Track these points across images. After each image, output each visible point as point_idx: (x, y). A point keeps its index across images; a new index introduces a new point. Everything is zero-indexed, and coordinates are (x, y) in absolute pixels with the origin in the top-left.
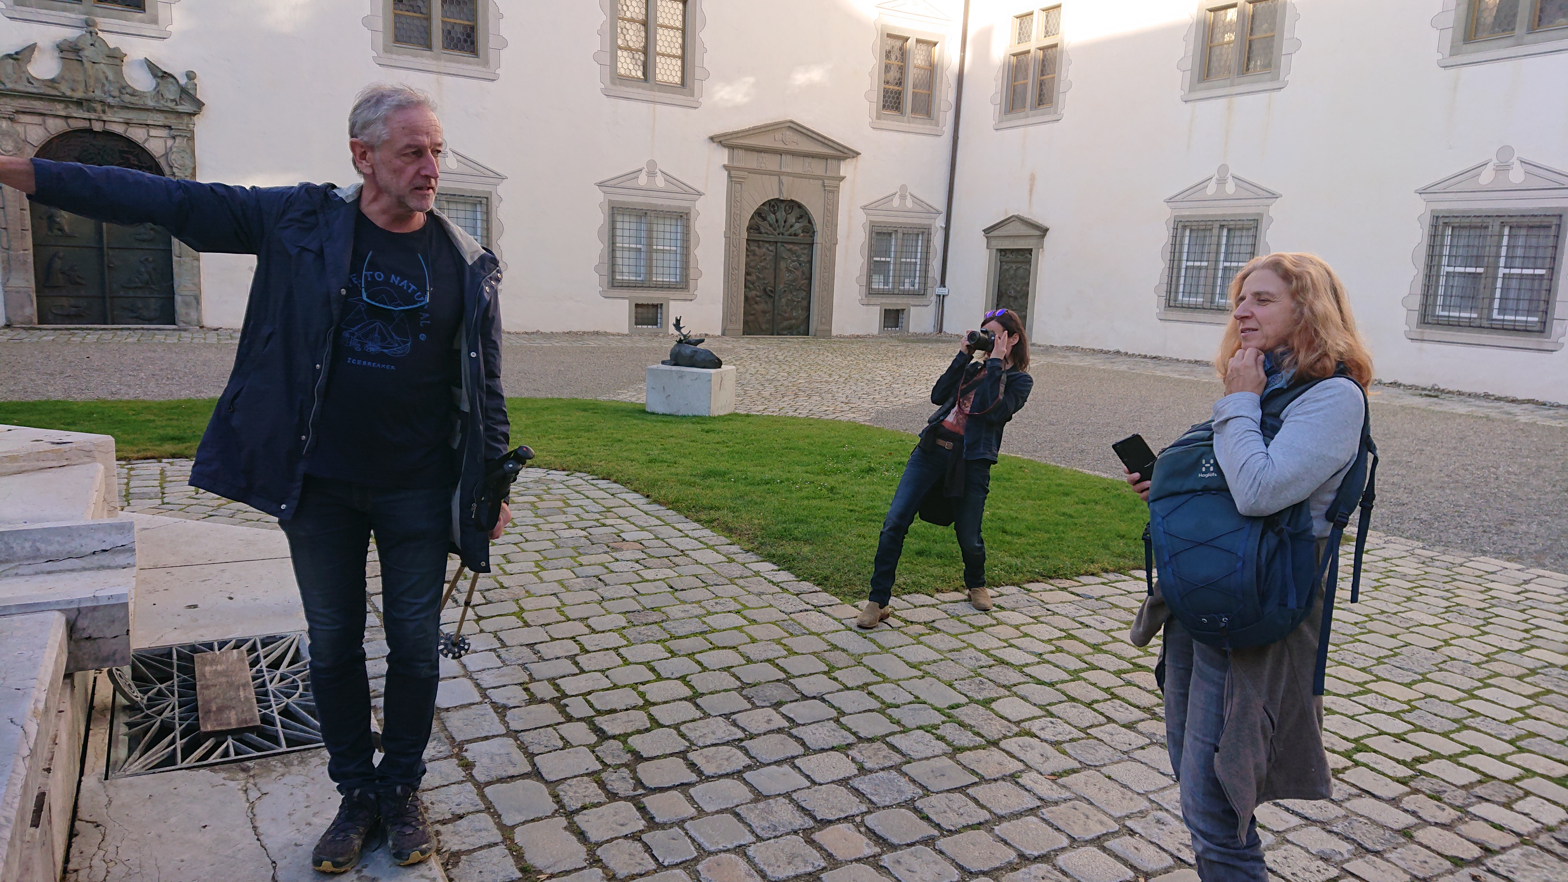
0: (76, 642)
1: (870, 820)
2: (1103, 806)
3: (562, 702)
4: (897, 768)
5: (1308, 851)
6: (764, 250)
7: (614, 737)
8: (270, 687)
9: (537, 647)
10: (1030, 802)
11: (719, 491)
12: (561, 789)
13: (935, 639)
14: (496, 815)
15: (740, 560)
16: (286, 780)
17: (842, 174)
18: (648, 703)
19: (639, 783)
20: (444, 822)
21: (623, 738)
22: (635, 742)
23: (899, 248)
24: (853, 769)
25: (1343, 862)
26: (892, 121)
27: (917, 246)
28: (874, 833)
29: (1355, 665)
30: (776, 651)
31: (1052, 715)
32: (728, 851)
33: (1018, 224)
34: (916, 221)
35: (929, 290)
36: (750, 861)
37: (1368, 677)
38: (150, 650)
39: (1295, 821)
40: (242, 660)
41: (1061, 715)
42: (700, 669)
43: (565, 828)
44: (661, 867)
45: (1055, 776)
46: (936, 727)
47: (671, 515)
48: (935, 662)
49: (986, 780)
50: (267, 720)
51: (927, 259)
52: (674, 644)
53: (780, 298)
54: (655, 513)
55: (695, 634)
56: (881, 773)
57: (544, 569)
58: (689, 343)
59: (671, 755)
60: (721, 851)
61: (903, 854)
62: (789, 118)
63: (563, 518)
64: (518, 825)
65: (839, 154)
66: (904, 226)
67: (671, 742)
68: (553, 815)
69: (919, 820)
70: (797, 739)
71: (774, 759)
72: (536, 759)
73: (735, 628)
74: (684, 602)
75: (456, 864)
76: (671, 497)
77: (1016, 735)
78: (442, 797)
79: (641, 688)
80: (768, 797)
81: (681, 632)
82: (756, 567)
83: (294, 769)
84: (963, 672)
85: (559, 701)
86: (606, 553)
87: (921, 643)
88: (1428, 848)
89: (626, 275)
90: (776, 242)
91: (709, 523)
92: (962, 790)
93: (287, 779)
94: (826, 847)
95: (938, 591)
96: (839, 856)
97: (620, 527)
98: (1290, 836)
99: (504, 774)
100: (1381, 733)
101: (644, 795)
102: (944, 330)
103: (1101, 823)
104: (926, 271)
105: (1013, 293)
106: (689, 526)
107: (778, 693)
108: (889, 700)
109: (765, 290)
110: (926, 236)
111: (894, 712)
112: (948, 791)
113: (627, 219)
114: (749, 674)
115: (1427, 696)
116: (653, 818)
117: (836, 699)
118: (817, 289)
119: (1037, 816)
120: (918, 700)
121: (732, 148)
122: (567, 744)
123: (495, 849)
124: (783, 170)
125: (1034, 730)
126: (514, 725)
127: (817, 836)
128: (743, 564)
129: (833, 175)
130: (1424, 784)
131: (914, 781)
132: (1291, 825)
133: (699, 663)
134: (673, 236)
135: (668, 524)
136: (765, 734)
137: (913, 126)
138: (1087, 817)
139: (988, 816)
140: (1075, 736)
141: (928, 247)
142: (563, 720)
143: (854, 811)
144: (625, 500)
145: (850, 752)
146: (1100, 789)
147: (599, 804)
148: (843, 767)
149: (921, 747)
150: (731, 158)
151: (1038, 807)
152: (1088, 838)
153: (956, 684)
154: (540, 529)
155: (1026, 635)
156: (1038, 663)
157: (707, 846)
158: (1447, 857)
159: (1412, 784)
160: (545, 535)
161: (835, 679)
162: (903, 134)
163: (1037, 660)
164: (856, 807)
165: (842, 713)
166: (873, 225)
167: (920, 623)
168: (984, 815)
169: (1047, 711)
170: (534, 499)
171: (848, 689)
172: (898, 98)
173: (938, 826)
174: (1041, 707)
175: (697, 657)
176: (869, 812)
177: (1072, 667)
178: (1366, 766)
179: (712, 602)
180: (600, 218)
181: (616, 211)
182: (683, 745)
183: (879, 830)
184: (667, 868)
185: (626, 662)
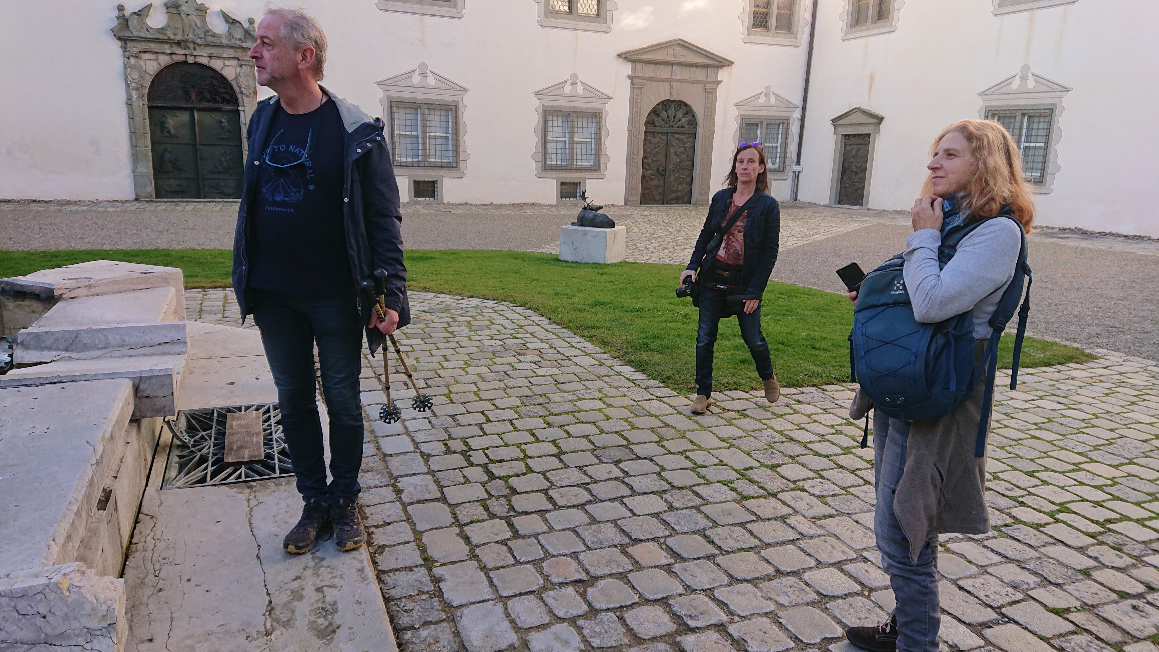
0: (139, 398)
1: (670, 541)
2: (848, 541)
3: (468, 453)
4: (697, 508)
5: (1002, 581)
6: (658, 139)
7: (499, 478)
8: (274, 436)
9: (457, 417)
10: (791, 535)
11: (601, 316)
12: (457, 510)
13: (744, 422)
14: (412, 524)
15: (608, 364)
16: (275, 494)
17: (719, 79)
18: (527, 457)
19: (512, 508)
20: (377, 527)
21: (506, 478)
22: (514, 482)
23: (764, 135)
24: (664, 507)
25: (1028, 590)
26: (760, 35)
27: (778, 134)
28: (672, 550)
29: (1075, 451)
30: (624, 426)
31: (822, 477)
32: (566, 555)
33: (859, 114)
34: (777, 114)
35: (787, 168)
36: (580, 562)
37: (1083, 459)
38: (200, 410)
39: (997, 559)
40: (258, 418)
41: (829, 478)
42: (567, 436)
43: (457, 535)
44: (517, 562)
45: (815, 519)
46: (732, 482)
47: (564, 332)
48: (740, 437)
49: (762, 520)
50: (270, 457)
51: (786, 143)
52: (550, 419)
53: (670, 176)
54: (554, 331)
55: (567, 413)
56: (685, 511)
57: (470, 366)
58: (591, 209)
59: (537, 491)
60: (560, 555)
61: (690, 565)
62: (679, 37)
63: (488, 332)
64: (426, 531)
65: (717, 63)
66: (767, 118)
67: (537, 482)
68: (451, 526)
69: (706, 543)
70: (627, 485)
71: (608, 497)
72: (445, 489)
73: (596, 410)
74: (562, 391)
75: (381, 553)
76: (566, 320)
77: (792, 490)
78: (379, 511)
79: (524, 447)
80: (600, 522)
81: (558, 410)
82: (618, 369)
83: (282, 488)
84: (759, 445)
85: (466, 454)
86: (514, 356)
87: (732, 424)
88: (1101, 584)
89: (555, 161)
90: (667, 133)
91: (590, 338)
92: (742, 525)
93: (277, 494)
94: (635, 557)
95: (752, 389)
96: (643, 563)
97: (527, 340)
98: (989, 570)
99: (422, 498)
100: (1083, 500)
101: (514, 516)
102: (798, 198)
103: (843, 552)
104: (785, 153)
105: (854, 169)
106: (576, 340)
107: (618, 454)
108: (700, 462)
109: (658, 169)
110: (785, 126)
111: (702, 471)
112: (732, 525)
113: (555, 119)
114: (600, 441)
115: (1130, 475)
116: (517, 531)
117: (660, 460)
118: (698, 169)
119: (795, 545)
120: (722, 463)
121: (634, 62)
122: (467, 481)
123: (408, 546)
124: (674, 77)
125: (806, 487)
126: (434, 467)
127: (630, 550)
128: (610, 367)
129: (713, 79)
130: (1110, 539)
131: (707, 517)
132: (993, 562)
133: (567, 432)
134: (589, 131)
135: (561, 338)
136: (605, 481)
137: (776, 40)
138: (834, 548)
139: (758, 543)
140: (837, 493)
141: (787, 134)
142: (467, 465)
143: (660, 534)
144: (533, 321)
145: (664, 496)
146: (848, 530)
147: (482, 521)
148: (657, 504)
149: (717, 495)
150: (633, 70)
151: (798, 539)
152: (831, 562)
153: (753, 454)
154: (471, 339)
155: (815, 421)
156: (820, 441)
157: (552, 551)
158: (1115, 591)
159: (1100, 538)
160: (474, 343)
161: (663, 446)
162: (767, 46)
163: (819, 439)
164: (661, 531)
165: (663, 469)
166: (743, 118)
167: (734, 411)
168: (755, 542)
169: (820, 474)
170: (470, 319)
171: (672, 453)
172: (766, 18)
173: (719, 548)
174: (814, 471)
175: (566, 428)
176: (671, 536)
177: (846, 445)
178: (1065, 523)
179: (583, 392)
180: (536, 119)
181: (547, 113)
182: (546, 484)
183: (676, 548)
184: (522, 563)
185: (516, 429)
